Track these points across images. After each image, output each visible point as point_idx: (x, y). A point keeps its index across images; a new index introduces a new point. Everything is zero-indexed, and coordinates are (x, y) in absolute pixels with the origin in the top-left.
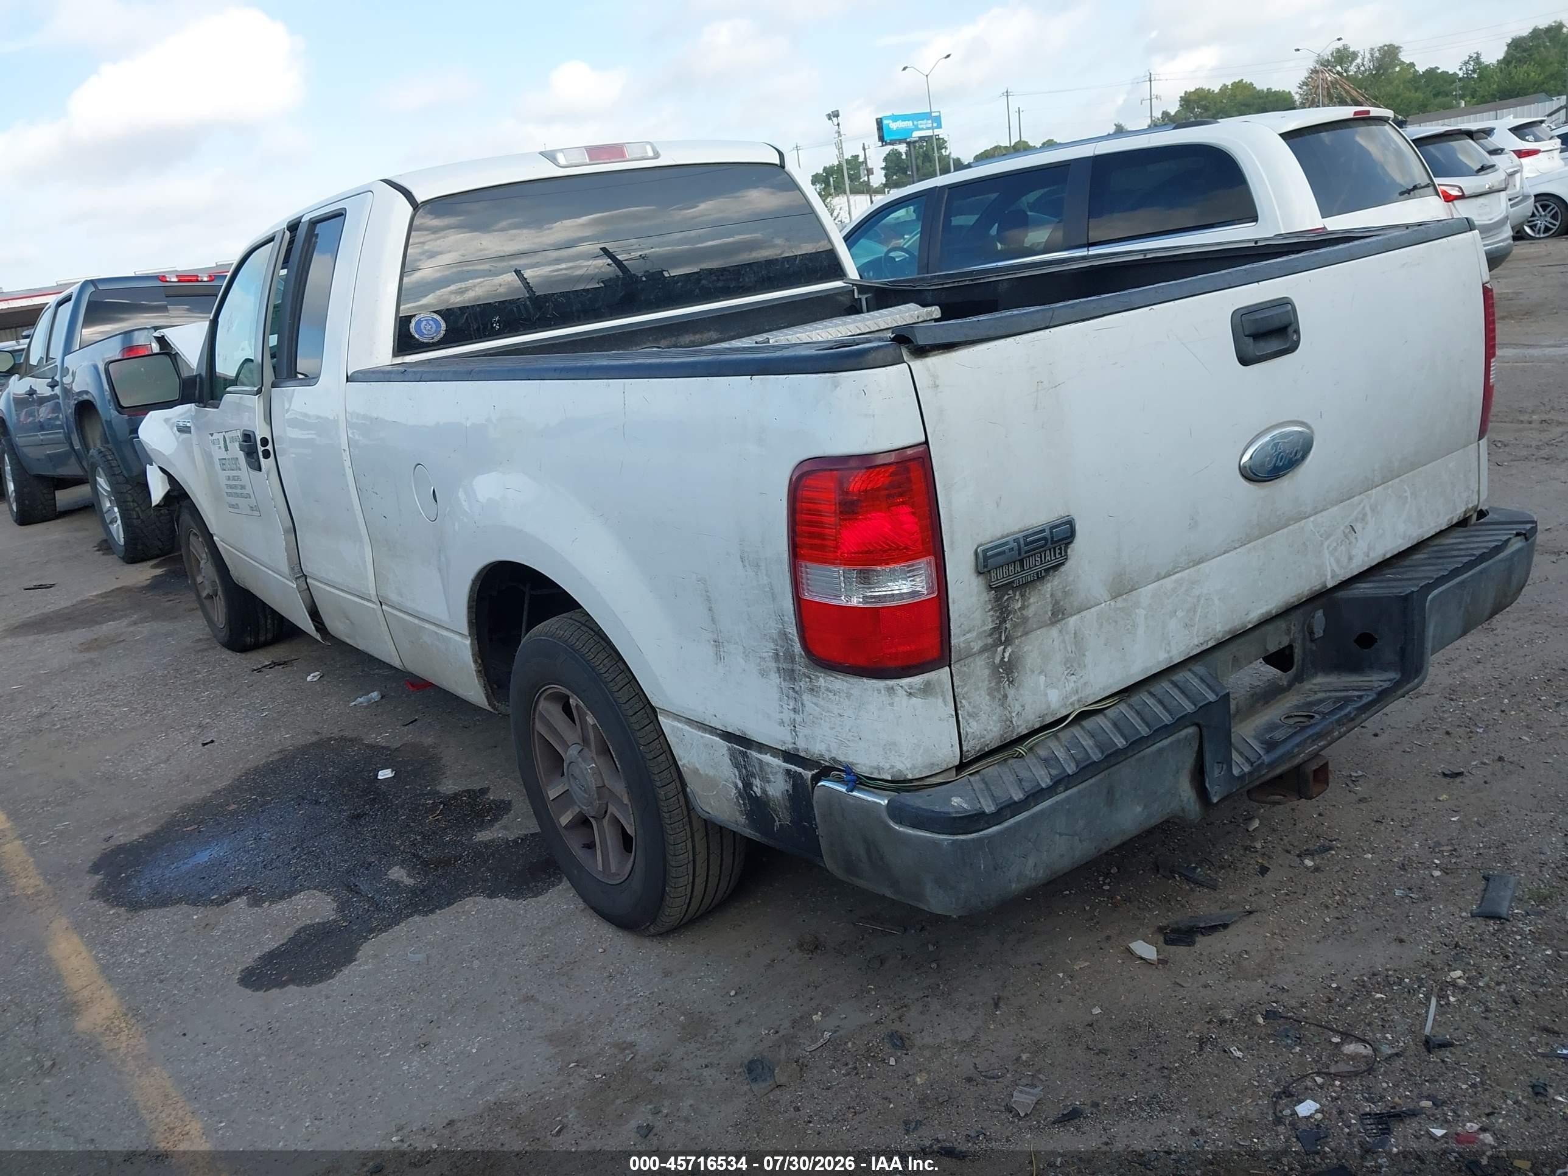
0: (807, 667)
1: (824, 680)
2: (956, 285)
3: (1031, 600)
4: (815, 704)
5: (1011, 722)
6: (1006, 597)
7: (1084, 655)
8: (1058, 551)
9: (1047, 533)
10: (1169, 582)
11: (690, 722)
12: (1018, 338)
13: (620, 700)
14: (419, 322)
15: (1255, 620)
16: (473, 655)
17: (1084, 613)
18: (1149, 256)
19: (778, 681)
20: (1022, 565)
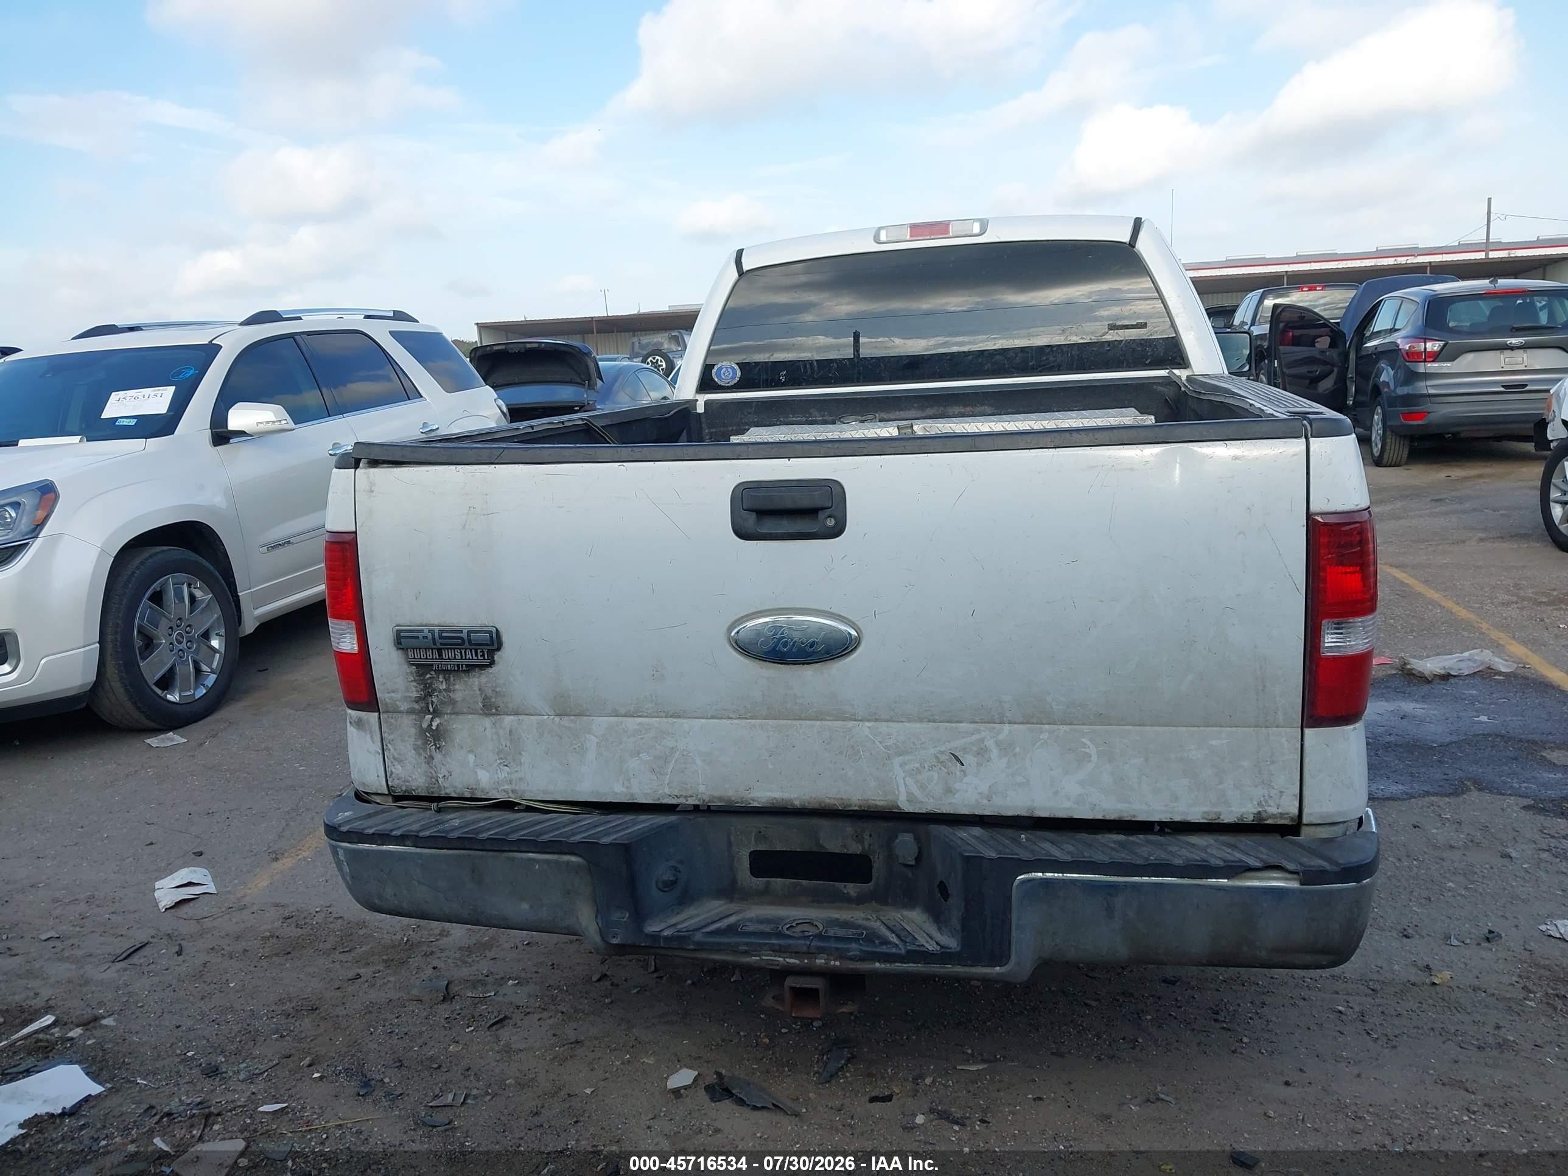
3: (457, 687)
5: (437, 780)
6: (428, 676)
7: (520, 754)
8: (480, 654)
9: (464, 635)
10: (631, 723)
12: (459, 467)
14: (720, 369)
15: (764, 800)
17: (521, 717)
20: (440, 655)
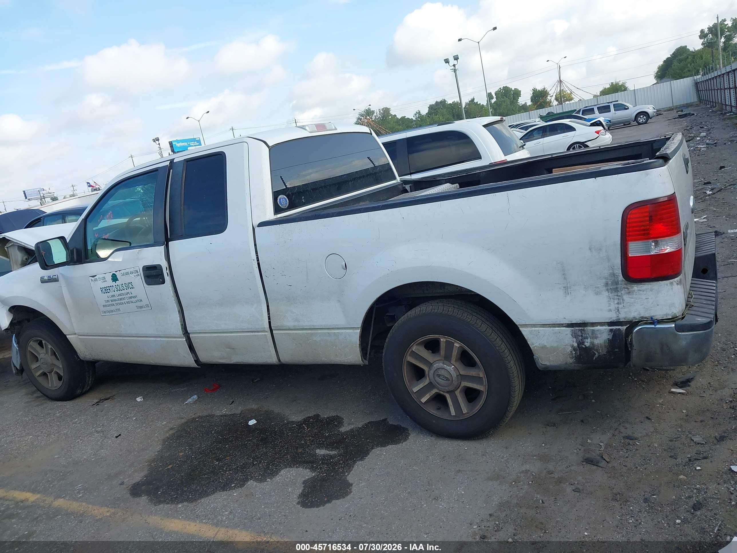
0: (626, 284)
1: (636, 287)
2: (458, 176)
4: (631, 298)
11: (544, 325)
13: (482, 331)
14: (280, 200)
16: (359, 337)
18: (554, 156)
19: (607, 294)
